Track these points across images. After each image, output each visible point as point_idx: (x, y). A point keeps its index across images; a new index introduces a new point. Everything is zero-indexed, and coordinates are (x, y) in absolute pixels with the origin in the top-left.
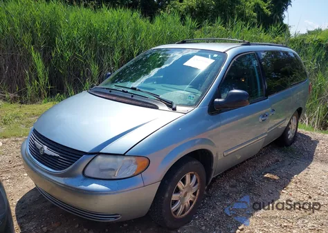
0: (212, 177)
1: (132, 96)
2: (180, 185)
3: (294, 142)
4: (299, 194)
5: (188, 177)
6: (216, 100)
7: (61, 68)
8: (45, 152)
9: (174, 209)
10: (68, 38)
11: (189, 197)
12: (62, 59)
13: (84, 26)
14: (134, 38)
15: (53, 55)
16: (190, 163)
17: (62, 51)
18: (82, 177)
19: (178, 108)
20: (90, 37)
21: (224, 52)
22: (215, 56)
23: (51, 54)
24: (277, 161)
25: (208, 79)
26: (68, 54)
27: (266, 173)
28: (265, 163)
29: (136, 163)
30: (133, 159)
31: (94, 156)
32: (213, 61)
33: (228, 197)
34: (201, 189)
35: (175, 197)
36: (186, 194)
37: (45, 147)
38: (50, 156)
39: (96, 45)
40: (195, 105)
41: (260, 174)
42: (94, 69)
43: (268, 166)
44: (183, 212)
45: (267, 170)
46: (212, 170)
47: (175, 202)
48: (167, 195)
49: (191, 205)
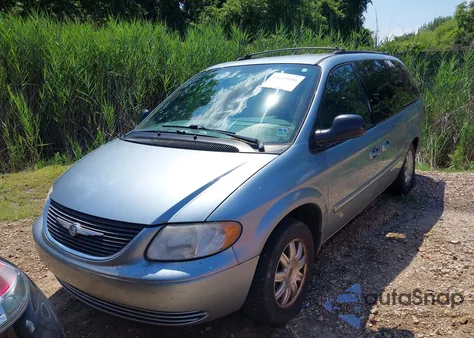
0: (322, 243)
1: (195, 138)
2: (283, 259)
3: (412, 187)
4: (439, 255)
5: (292, 246)
6: (318, 132)
7: (55, 115)
8: (79, 232)
9: (278, 294)
10: (62, 69)
11: (296, 276)
12: (56, 101)
13: (84, 50)
14: (161, 62)
15: (42, 96)
16: (293, 225)
17: (54, 89)
18: (144, 262)
19: (268, 148)
20: (95, 66)
21: (316, 65)
22: (305, 70)
23: (37, 95)
24: (396, 215)
25: (302, 102)
26: (65, 93)
27: (387, 232)
28: (381, 219)
29: (223, 232)
30: (217, 226)
31: (159, 228)
32: (303, 78)
33: (344, 270)
34: (309, 262)
35: (279, 277)
36: (292, 271)
37: (78, 225)
38: (89, 237)
39: (106, 76)
40: (290, 141)
41: (380, 235)
42: (108, 111)
43: (385, 223)
44: (290, 300)
45: (386, 228)
46: (320, 233)
47: (279, 284)
48: (269, 276)
49: (298, 287)
